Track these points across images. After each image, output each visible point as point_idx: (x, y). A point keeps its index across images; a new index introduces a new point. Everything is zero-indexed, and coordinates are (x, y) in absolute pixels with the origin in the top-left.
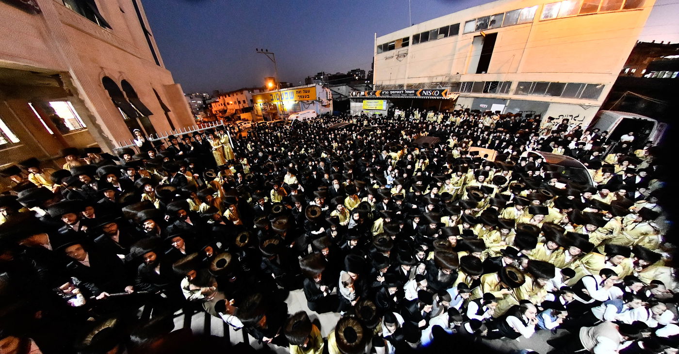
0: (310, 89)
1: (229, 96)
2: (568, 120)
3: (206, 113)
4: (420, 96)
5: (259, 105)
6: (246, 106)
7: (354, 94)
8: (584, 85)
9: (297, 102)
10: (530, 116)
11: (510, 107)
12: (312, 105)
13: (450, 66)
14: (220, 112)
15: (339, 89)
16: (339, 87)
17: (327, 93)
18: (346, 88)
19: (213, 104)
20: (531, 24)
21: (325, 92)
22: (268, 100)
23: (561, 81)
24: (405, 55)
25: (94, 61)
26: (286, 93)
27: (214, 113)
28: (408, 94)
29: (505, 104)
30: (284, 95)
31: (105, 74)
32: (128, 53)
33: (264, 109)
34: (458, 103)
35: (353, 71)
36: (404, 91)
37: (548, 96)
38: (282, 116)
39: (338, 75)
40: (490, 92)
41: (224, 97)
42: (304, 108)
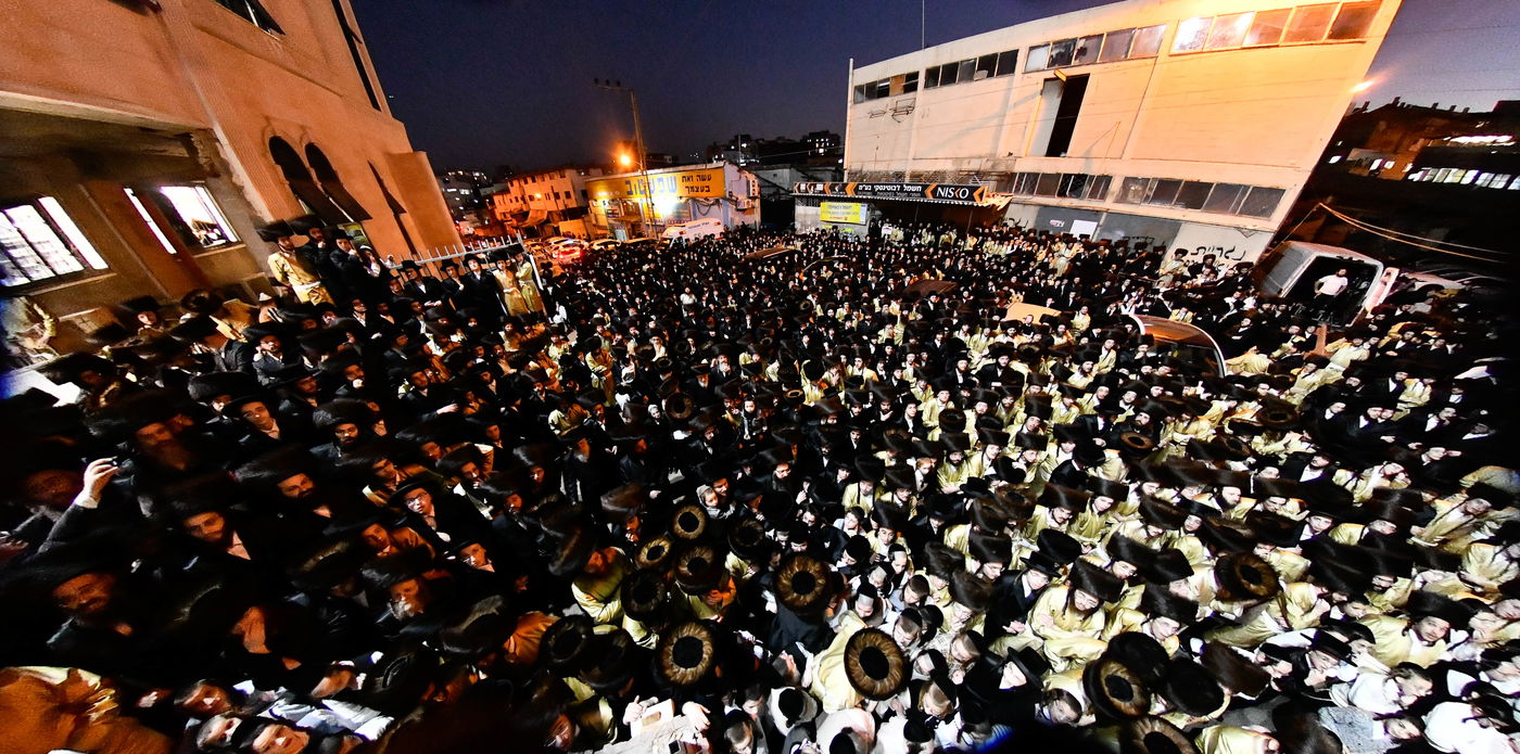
0: (712, 173)
1: (534, 181)
2: (1213, 257)
3: (481, 218)
4: (931, 198)
5: (600, 202)
6: (572, 204)
7: (803, 187)
8: (1247, 187)
9: (683, 200)
10: (1141, 246)
11: (1106, 228)
12: (716, 207)
13: (997, 139)
14: (512, 216)
15: (775, 175)
16: (775, 171)
17: (748, 183)
18: (791, 173)
19: (496, 199)
20: (1153, 61)
21: (744, 180)
22: (621, 194)
23: (1204, 180)
24: (909, 110)
25: (251, 103)
26: (660, 180)
27: (499, 217)
28: (909, 193)
29: (1098, 221)
30: (656, 183)
31: (273, 131)
32: (317, 84)
33: (613, 213)
34: (1007, 216)
35: (814, 135)
36: (902, 185)
37: (1179, 207)
38: (650, 231)
39: (780, 142)
40: (1071, 196)
41: (522, 183)
42: (698, 213)
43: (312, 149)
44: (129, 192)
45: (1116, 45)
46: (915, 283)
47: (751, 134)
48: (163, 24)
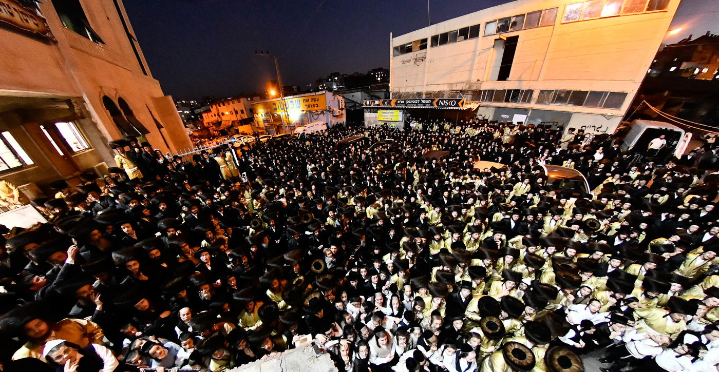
0: (319, 97)
1: (224, 105)
3: (196, 126)
4: (436, 106)
5: (260, 115)
6: (245, 116)
7: (368, 102)
8: (606, 93)
9: (304, 112)
11: (531, 118)
12: (322, 115)
13: (470, 73)
14: (213, 124)
15: (353, 96)
16: (353, 94)
17: (339, 101)
18: (361, 94)
19: (204, 115)
20: (552, 27)
21: (336, 100)
22: (271, 110)
23: (583, 89)
24: (423, 59)
25: (95, 81)
26: (292, 102)
27: (206, 125)
28: (424, 104)
29: (527, 114)
30: (289, 103)
31: (104, 93)
32: (120, 66)
33: (267, 121)
34: (478, 113)
35: (375, 71)
36: (420, 100)
37: (570, 105)
38: (287, 129)
39: (355, 75)
40: (512, 102)
41: (218, 106)
42: (312, 119)
43: (121, 100)
44: (42, 127)
45: (533, 19)
46: (428, 152)
47: (339, 72)
48: (59, 49)
